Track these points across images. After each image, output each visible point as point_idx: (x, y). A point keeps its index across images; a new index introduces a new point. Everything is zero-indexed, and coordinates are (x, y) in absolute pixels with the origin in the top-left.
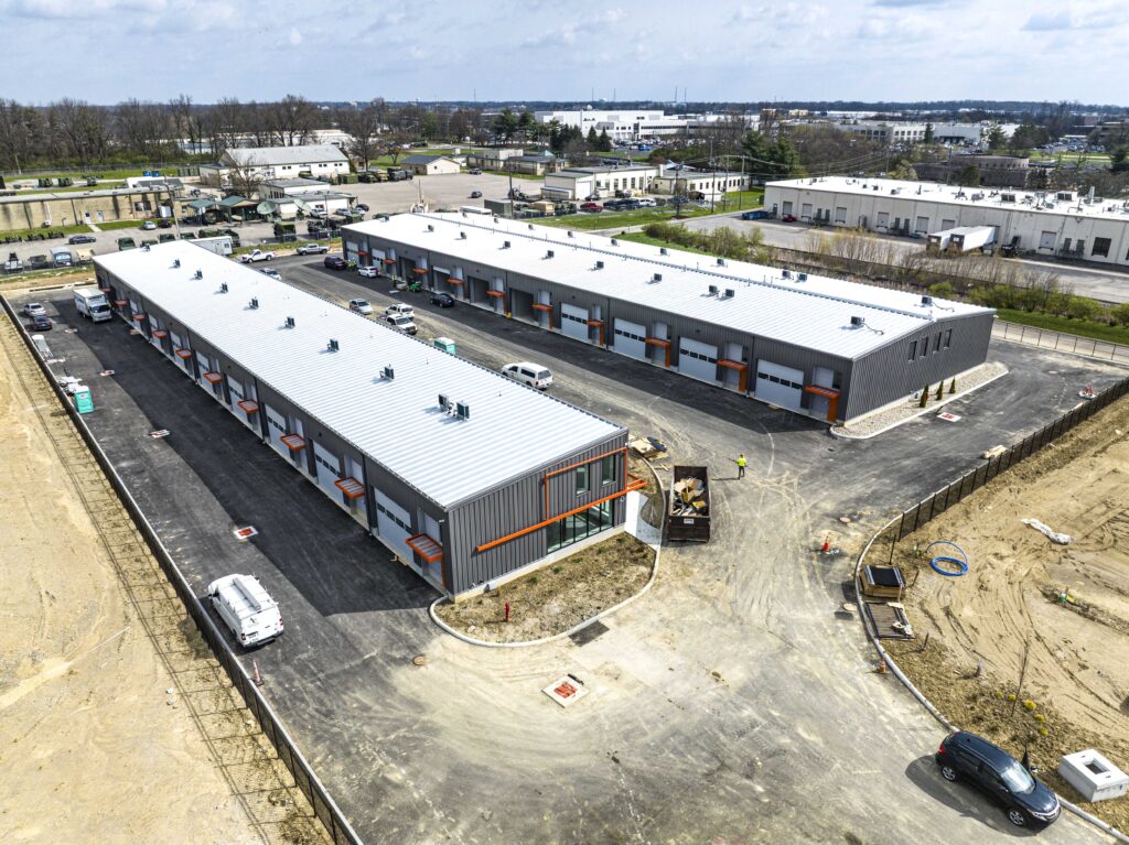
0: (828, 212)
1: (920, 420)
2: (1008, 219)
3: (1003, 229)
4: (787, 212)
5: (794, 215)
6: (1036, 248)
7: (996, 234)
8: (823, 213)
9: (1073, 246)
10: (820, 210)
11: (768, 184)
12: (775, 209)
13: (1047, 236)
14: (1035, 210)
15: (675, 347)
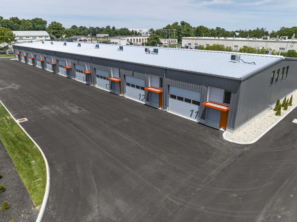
2: (266, 45)
11: (183, 38)
13: (282, 50)
14: (276, 41)
15: (123, 81)
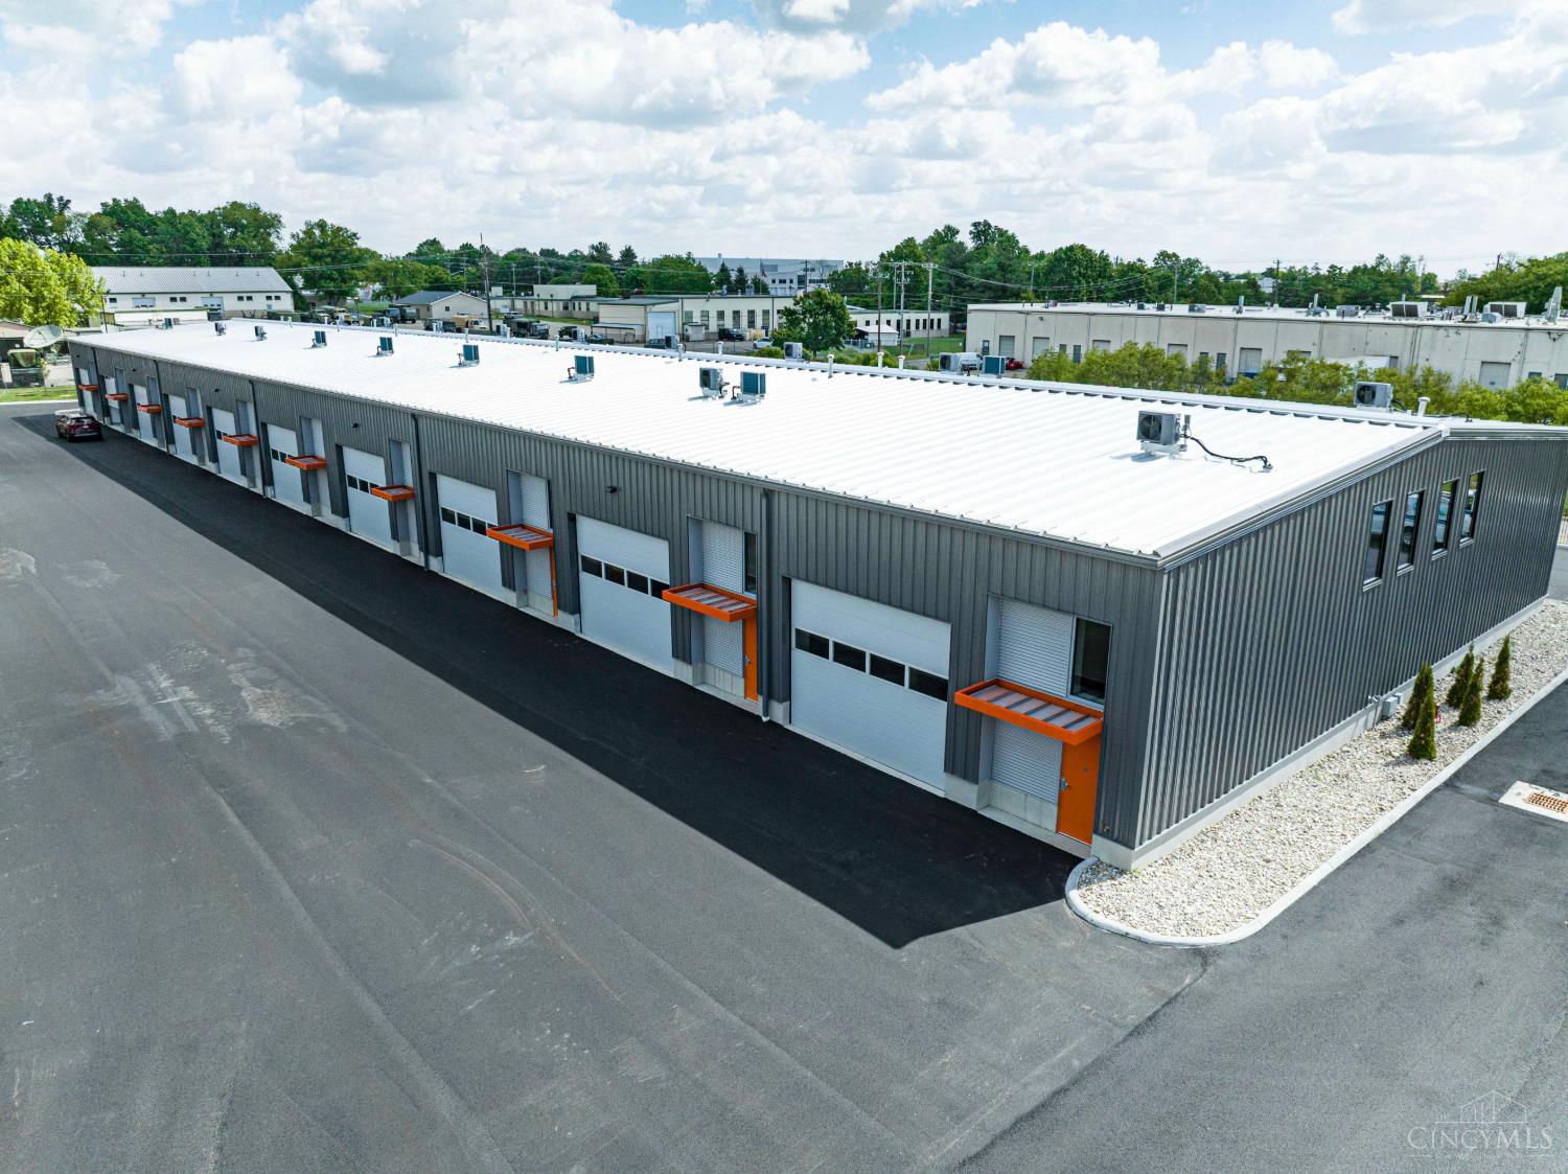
0: (1077, 349)
2: (1413, 343)
3: (1404, 360)
4: (1007, 354)
5: (1018, 359)
8: (1070, 351)
10: (1063, 347)
12: (986, 350)
13: (1491, 371)
14: (1462, 324)
15: (565, 548)
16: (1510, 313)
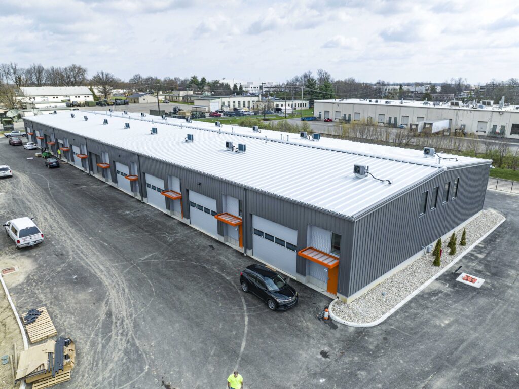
0: (350, 115)
1: (438, 286)
2: (456, 115)
3: (454, 121)
4: (327, 117)
5: (330, 118)
6: (475, 132)
7: (450, 124)
8: (347, 116)
9: (498, 130)
10: (345, 115)
11: (315, 101)
12: (320, 115)
13: (482, 124)
14: (472, 109)
15: (185, 199)
16: (489, 104)
